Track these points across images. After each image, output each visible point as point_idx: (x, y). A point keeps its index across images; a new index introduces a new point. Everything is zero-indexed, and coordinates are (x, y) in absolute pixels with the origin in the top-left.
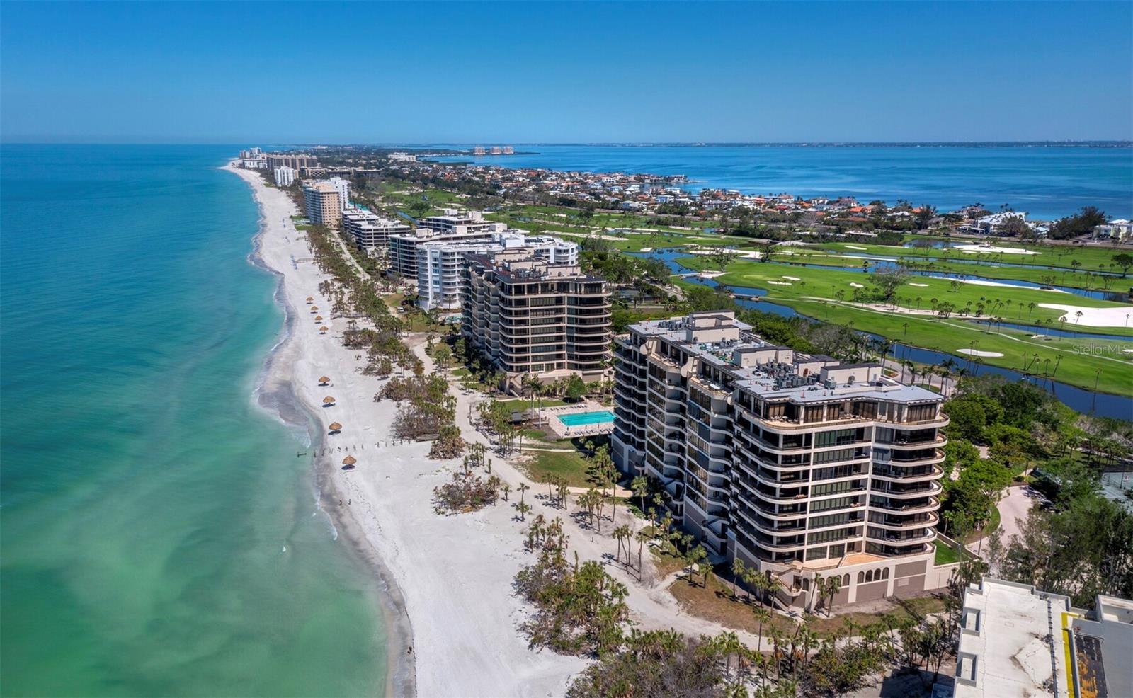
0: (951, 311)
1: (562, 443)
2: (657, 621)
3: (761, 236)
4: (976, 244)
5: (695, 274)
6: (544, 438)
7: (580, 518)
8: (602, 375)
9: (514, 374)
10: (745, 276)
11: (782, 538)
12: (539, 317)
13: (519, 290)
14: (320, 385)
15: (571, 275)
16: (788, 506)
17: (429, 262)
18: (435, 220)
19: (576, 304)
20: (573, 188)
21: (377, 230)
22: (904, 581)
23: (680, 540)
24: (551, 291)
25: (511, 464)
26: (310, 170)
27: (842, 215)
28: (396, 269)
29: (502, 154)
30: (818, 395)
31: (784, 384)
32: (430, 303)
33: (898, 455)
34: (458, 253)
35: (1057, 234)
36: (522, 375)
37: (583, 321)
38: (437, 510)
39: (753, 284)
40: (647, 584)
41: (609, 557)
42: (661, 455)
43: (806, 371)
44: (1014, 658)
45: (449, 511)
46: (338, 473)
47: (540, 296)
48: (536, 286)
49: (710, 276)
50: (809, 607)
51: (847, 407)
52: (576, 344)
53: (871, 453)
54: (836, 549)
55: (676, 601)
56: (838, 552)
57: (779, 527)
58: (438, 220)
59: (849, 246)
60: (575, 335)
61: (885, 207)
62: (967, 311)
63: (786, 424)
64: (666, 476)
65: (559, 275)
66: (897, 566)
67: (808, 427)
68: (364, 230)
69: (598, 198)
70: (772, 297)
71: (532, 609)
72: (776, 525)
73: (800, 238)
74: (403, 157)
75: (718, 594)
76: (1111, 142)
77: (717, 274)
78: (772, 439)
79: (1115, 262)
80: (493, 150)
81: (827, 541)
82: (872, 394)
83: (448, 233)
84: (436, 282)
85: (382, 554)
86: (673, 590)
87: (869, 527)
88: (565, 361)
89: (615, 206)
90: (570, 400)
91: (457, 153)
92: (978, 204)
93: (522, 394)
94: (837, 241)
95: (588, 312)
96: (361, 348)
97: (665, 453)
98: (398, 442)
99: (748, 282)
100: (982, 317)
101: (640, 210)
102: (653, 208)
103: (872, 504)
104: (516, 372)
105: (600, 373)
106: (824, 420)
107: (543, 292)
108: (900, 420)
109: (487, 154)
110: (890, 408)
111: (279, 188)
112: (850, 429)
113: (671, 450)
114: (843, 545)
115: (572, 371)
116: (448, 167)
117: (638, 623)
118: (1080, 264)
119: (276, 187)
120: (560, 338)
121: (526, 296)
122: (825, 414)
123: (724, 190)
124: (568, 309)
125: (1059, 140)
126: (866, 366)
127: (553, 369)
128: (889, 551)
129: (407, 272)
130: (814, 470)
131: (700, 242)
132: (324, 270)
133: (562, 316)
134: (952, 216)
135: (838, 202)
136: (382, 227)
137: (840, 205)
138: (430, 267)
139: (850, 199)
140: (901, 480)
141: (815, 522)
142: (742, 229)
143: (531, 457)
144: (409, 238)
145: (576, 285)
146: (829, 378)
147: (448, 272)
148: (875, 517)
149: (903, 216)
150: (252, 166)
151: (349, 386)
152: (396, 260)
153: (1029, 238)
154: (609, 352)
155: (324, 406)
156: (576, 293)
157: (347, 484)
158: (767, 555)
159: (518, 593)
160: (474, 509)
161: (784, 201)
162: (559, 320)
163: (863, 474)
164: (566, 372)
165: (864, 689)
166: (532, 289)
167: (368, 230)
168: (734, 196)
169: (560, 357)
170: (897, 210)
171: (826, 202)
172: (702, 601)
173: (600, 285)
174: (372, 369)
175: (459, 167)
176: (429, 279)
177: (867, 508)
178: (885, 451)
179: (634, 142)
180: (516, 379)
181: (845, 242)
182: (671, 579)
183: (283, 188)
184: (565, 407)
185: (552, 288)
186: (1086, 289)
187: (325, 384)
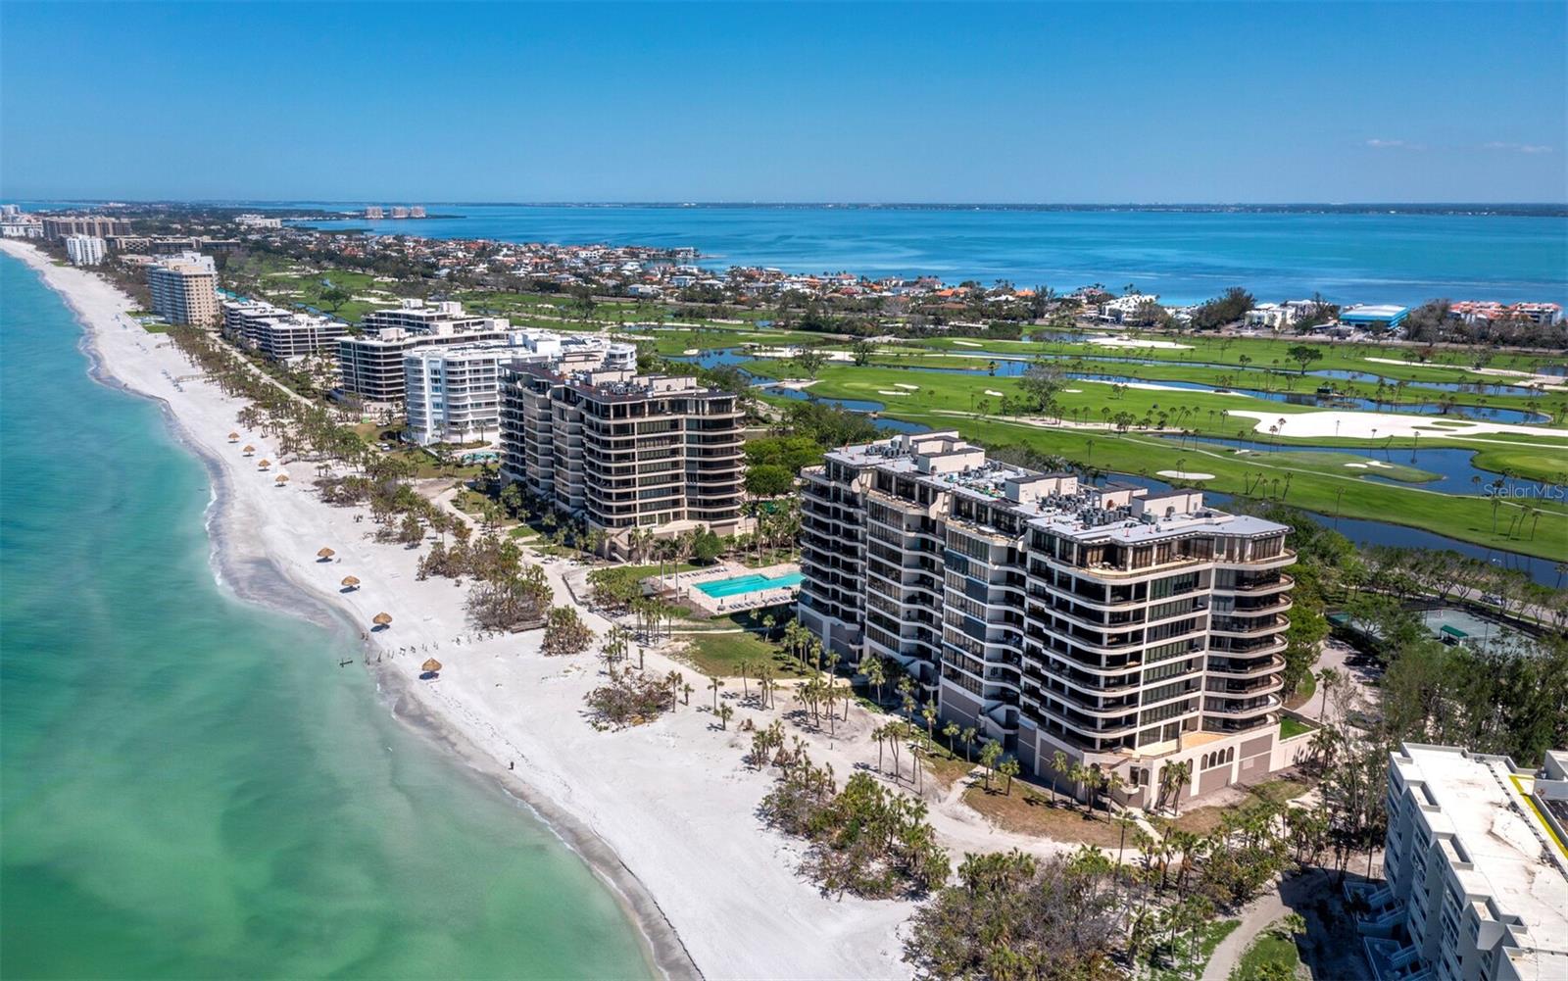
0: (1130, 423)
1: (719, 621)
2: (971, 843)
3: (838, 331)
4: (1111, 336)
5: (777, 384)
6: (691, 616)
7: (797, 719)
8: (736, 526)
9: (615, 531)
10: (846, 385)
11: (1106, 719)
12: (648, 449)
13: (620, 412)
14: (319, 561)
15: (686, 388)
16: (1114, 677)
17: (426, 376)
18: (390, 315)
19: (698, 429)
20: (543, 266)
21: (298, 331)
22: (1249, 762)
23: (959, 736)
24: (661, 412)
25: (664, 654)
26: (124, 241)
27: (926, 300)
28: (352, 388)
29: (409, 218)
30: (1139, 534)
31: (1095, 521)
32: (428, 435)
33: (1242, 603)
34: (470, 362)
35: (1204, 323)
36: (629, 532)
37: (707, 453)
38: (594, 725)
39: (860, 394)
40: (932, 796)
41: (863, 767)
42: (894, 627)
43: (1110, 504)
44: (1490, 832)
45: (614, 726)
46: (416, 684)
47: (647, 419)
48: (642, 405)
49: (797, 386)
50: (1149, 806)
51: (1175, 546)
52: (699, 484)
53: (1210, 603)
54: (1171, 728)
55: (980, 816)
56: (1172, 733)
57: (1105, 706)
58: (395, 315)
59: (958, 341)
60: (699, 472)
61: (983, 290)
62: (1147, 422)
63: (1107, 572)
64: (904, 654)
65: (668, 390)
66: (1242, 744)
67: (1139, 574)
68: (277, 331)
69: (588, 280)
70: (894, 412)
71: (802, 845)
72: (1101, 703)
73: (890, 332)
74: (260, 222)
75: (1029, 801)
76: (1208, 206)
77: (806, 384)
78: (1094, 591)
79: (1291, 357)
80: (395, 212)
81: (1161, 719)
82: (1202, 527)
83: (427, 334)
84: (437, 405)
85: (547, 793)
86: (968, 800)
87: (1207, 698)
88: (685, 509)
89: (619, 291)
90: (700, 562)
91: (340, 217)
92: (1098, 285)
93: (629, 558)
94: (940, 335)
95: (715, 440)
96: (354, 505)
97: (902, 623)
98: (485, 634)
99: (852, 392)
100: (1166, 430)
101: (655, 297)
102: (671, 295)
103: (1211, 667)
104: (618, 526)
105: (733, 524)
106: (1154, 563)
107: (651, 413)
108: (1242, 559)
109: (387, 217)
110: (1228, 544)
111: (81, 268)
112: (1188, 574)
113: (909, 619)
114: (1178, 723)
115: (697, 523)
116: (339, 237)
117: (947, 849)
118: (1249, 360)
119: (74, 265)
120: (676, 478)
121: (629, 420)
122: (1155, 557)
123: (759, 268)
124: (688, 436)
125: (1145, 203)
126: (1184, 493)
127: (668, 521)
128: (1228, 726)
129: (368, 391)
130: (1149, 629)
131: (760, 340)
132: (232, 392)
133: (679, 445)
134: (1070, 301)
135: (917, 283)
136: (304, 327)
137: (922, 287)
138: (427, 384)
139: (932, 279)
140: (1246, 635)
141: (1150, 696)
142: (812, 321)
143: (687, 643)
144: (368, 341)
145: (697, 402)
146: (1146, 510)
147: (455, 390)
148: (1214, 684)
149: (1007, 301)
150: (15, 234)
151: (365, 560)
152: (351, 374)
153: (1171, 328)
154: (743, 493)
155: (343, 591)
156: (697, 413)
157: (442, 697)
158: (1089, 744)
159: (770, 825)
160: (647, 720)
161: (845, 282)
162: (675, 452)
163: (1198, 630)
164: (687, 525)
165: (1261, 898)
166: (636, 410)
167: (283, 331)
168: (777, 275)
169: (676, 503)
170: (996, 294)
171: (901, 283)
172: (1012, 812)
173: (729, 401)
174: (388, 534)
175: (354, 237)
176: (427, 401)
177: (1204, 673)
178: (1227, 599)
179: (596, 201)
180: (621, 538)
181: (951, 336)
182: (959, 789)
183: (87, 268)
184: (699, 572)
185: (663, 407)
186: (1266, 391)
187: (326, 560)
